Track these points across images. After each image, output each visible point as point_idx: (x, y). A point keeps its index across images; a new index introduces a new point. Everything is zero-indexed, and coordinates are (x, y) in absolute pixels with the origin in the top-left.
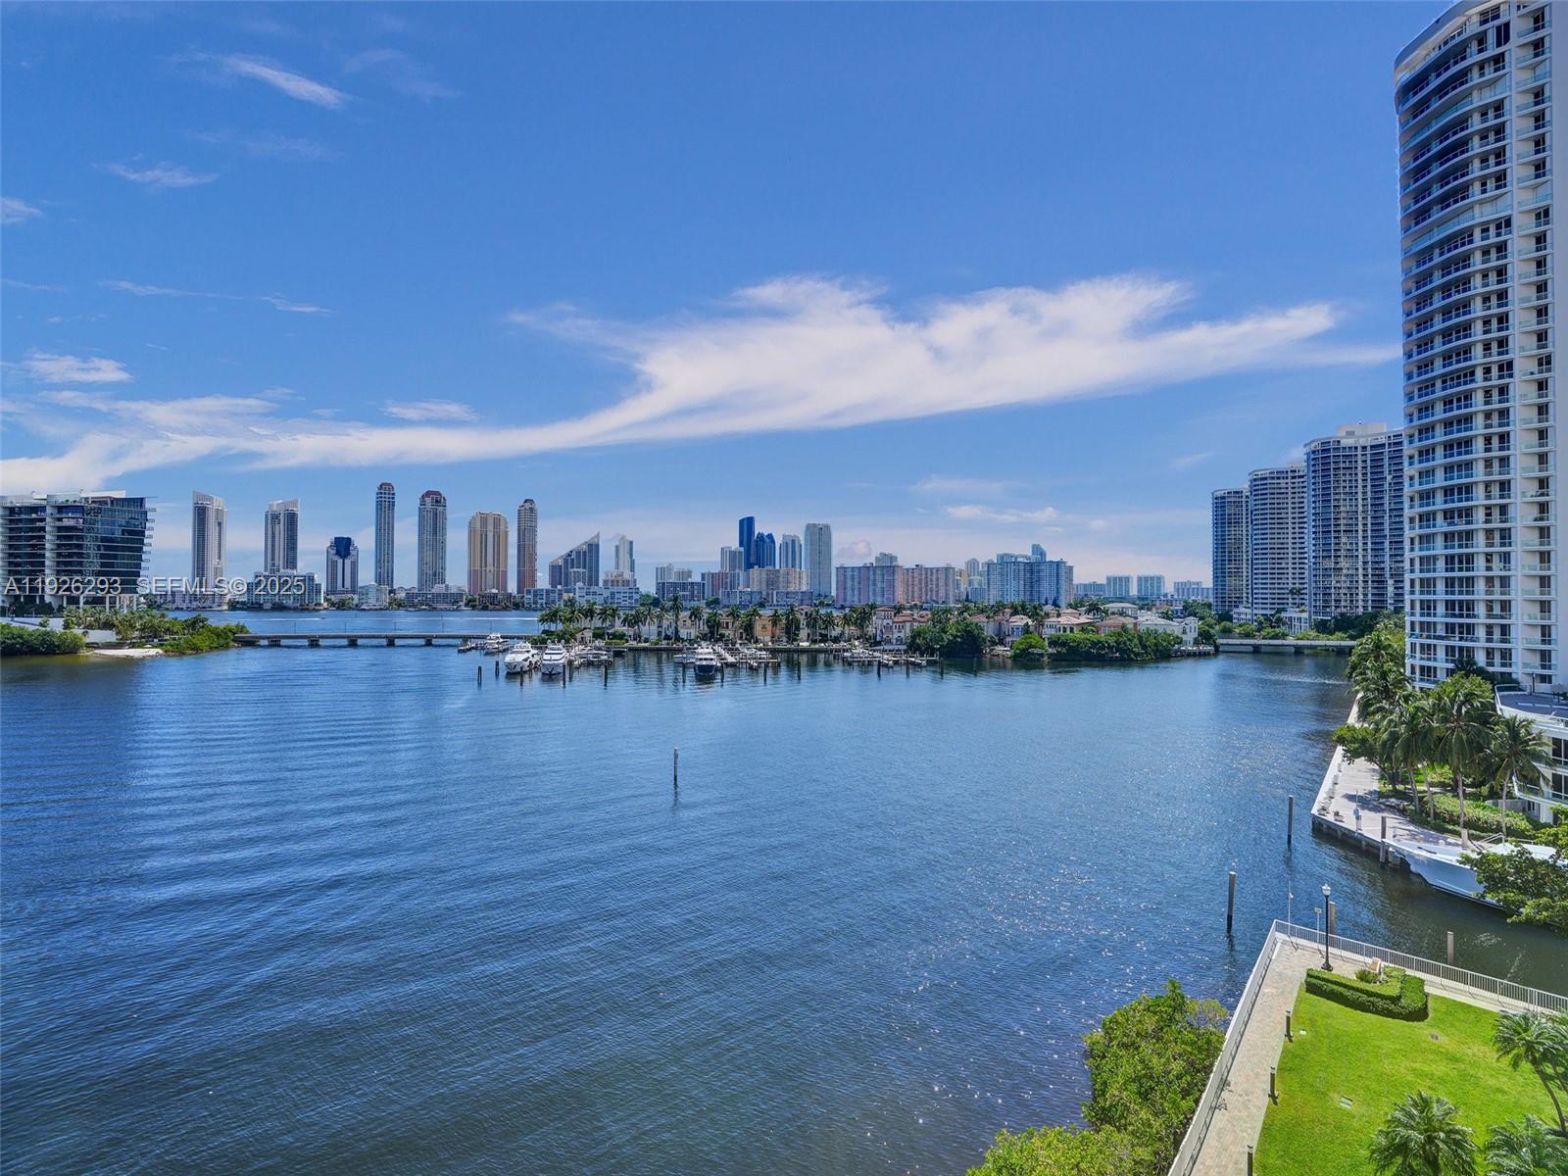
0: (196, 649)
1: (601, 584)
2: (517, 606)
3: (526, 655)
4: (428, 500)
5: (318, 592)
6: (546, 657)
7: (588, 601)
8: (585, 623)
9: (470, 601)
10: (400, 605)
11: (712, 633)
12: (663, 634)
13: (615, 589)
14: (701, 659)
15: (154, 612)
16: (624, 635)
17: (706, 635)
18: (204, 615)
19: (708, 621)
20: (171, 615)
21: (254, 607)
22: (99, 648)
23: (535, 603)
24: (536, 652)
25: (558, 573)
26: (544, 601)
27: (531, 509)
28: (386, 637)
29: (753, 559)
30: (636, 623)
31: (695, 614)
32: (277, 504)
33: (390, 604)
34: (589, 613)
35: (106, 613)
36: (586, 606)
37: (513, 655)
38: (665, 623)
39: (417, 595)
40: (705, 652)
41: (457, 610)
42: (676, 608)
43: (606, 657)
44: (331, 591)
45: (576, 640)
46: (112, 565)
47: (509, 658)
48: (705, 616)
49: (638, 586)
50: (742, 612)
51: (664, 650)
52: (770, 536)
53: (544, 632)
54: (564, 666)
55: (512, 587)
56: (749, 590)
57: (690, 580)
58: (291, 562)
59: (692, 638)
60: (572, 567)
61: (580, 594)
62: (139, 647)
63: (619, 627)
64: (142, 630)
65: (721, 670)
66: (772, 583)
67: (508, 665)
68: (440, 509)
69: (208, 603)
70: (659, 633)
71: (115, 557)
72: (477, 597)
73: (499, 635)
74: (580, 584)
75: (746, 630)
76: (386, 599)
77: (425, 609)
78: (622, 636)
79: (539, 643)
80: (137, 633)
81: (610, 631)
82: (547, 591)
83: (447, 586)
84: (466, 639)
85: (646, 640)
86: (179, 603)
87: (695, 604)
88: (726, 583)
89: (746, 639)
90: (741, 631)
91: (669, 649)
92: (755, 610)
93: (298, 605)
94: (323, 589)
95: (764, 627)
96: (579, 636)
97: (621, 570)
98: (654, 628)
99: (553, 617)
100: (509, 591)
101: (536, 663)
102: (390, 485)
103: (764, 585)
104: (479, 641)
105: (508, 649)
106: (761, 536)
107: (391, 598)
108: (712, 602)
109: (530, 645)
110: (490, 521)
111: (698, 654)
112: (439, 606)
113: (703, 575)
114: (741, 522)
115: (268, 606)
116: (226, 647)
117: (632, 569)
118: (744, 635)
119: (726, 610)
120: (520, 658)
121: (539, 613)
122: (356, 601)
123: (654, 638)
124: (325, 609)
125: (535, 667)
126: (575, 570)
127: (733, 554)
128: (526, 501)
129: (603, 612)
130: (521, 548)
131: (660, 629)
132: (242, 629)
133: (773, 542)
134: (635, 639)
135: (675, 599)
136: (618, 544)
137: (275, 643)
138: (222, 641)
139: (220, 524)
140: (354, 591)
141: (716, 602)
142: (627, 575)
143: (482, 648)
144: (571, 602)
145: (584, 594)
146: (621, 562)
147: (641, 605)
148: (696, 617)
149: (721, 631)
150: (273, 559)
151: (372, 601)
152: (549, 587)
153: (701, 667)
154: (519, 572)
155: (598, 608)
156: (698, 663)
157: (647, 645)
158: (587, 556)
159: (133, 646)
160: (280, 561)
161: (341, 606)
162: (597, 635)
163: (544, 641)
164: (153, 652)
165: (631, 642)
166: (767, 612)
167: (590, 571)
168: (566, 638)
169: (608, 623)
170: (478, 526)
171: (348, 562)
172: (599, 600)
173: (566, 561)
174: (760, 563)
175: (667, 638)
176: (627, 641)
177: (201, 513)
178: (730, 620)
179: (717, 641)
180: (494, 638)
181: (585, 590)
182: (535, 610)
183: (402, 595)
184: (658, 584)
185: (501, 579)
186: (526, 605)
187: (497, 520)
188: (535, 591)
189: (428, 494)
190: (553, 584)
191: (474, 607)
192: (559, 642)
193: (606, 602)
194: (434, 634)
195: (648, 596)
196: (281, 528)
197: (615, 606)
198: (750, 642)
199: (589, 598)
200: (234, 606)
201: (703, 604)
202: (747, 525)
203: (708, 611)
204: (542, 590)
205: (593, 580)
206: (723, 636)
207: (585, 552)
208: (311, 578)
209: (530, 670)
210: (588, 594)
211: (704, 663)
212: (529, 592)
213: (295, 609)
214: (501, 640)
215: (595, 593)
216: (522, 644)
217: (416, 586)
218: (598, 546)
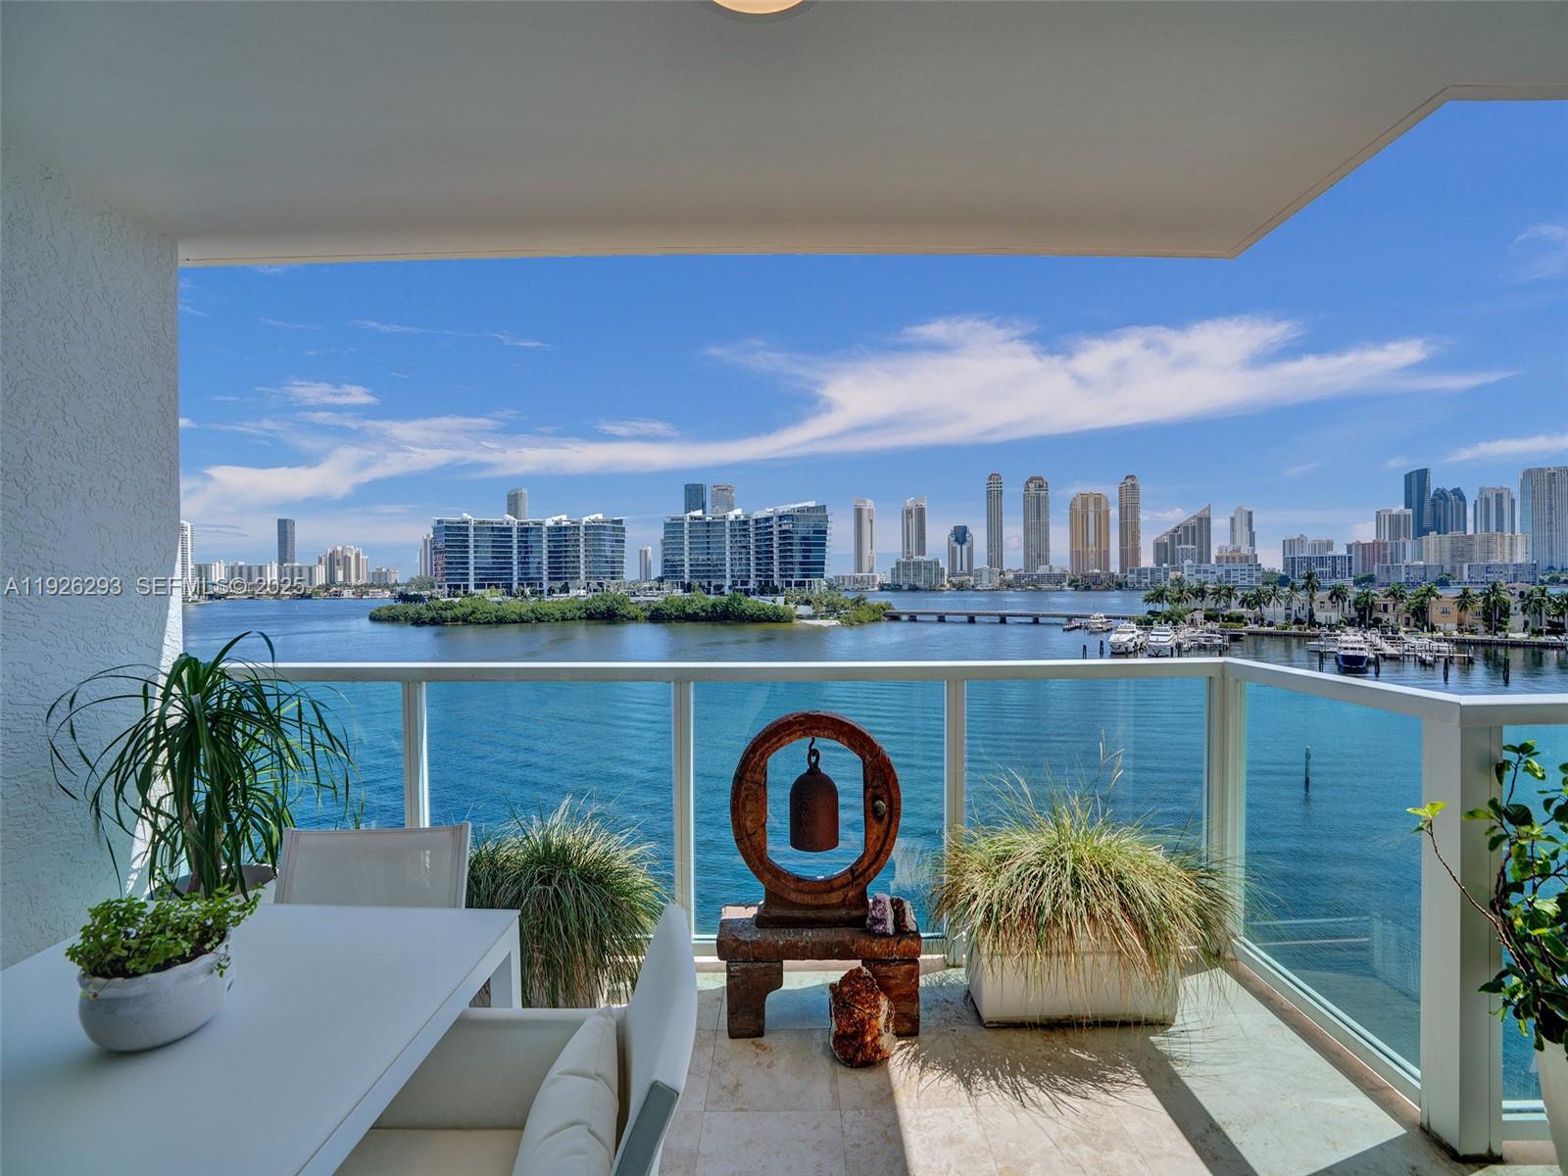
0: (861, 622)
1: (1213, 561)
2: (1120, 586)
3: (1131, 636)
4: (1032, 485)
5: (943, 575)
6: (1152, 638)
7: (1199, 581)
8: (1195, 603)
9: (1073, 581)
10: (1009, 586)
11: (1362, 618)
12: (1293, 618)
13: (1231, 566)
14: (1346, 648)
15: (833, 592)
16: (1243, 617)
17: (1353, 619)
18: (864, 594)
19: (1356, 603)
20: (844, 595)
21: (895, 588)
22: (803, 618)
23: (1139, 582)
24: (1141, 632)
25: (1163, 551)
26: (1149, 580)
27: (1133, 485)
28: (999, 615)
29: (1427, 523)
30: (1258, 603)
31: (1337, 594)
32: (910, 502)
33: (1001, 584)
34: (1200, 593)
35: (806, 594)
36: (1196, 585)
37: (1118, 635)
38: (1295, 606)
39: (1025, 576)
40: (1353, 640)
41: (1061, 590)
42: (1311, 584)
43: (1220, 641)
44: (953, 574)
45: (1185, 622)
46: (808, 557)
47: (1113, 637)
48: (1352, 597)
49: (1259, 562)
50: (1408, 592)
51: (1294, 635)
52: (1457, 492)
53: (1150, 612)
54: (1172, 649)
55: (1115, 567)
56: (1422, 563)
57: (1330, 553)
58: (921, 550)
59: (1333, 623)
60: (1180, 544)
61: (1188, 572)
62: (826, 619)
63: (1236, 609)
64: (827, 606)
65: (1376, 663)
66: (1460, 552)
67: (1112, 645)
68: (1043, 493)
69: (865, 585)
70: (1288, 617)
71: (810, 551)
72: (1079, 577)
73: (1102, 615)
74: (1189, 562)
75: (1414, 614)
76: (997, 581)
77: (1031, 590)
78: (1240, 619)
79: (1145, 624)
80: (824, 608)
81: (1225, 613)
82: (1152, 571)
83: (1051, 567)
84: (1070, 618)
85: (1270, 624)
86: (847, 586)
87: (1338, 582)
88: (1385, 556)
89: (1415, 626)
90: (1408, 615)
91: (1301, 633)
92: (1429, 590)
93: (927, 586)
94: (946, 572)
95: (1445, 612)
96: (1188, 617)
97: (1238, 544)
98: (1281, 611)
99: (1159, 596)
100: (1112, 570)
101: (1141, 644)
102: (997, 475)
103: (1447, 556)
104: (1084, 621)
105: (1112, 629)
106: (1441, 495)
107: (1001, 580)
108: (1364, 580)
109: (1135, 625)
110: (1091, 500)
111: (1341, 642)
112: (1044, 586)
113: (1349, 548)
114: (1408, 478)
115: (906, 587)
116: (877, 620)
117: (1252, 543)
118: (1412, 622)
119: (1383, 589)
120: (1125, 638)
121: (1144, 594)
122: (972, 583)
123: (1281, 621)
124: (948, 590)
125: (1140, 649)
126: (1182, 546)
127: (1395, 521)
128: (1127, 478)
129: (1216, 592)
130: (1123, 527)
131: (1289, 612)
132: (889, 606)
133: (1462, 498)
134: (1256, 623)
135: (1309, 577)
136: (1232, 515)
137: (913, 619)
138: (877, 616)
139: (871, 521)
140: (970, 574)
141: (1370, 579)
142: (1245, 550)
143: (1087, 628)
144: (1179, 581)
145: (1194, 573)
146: (1238, 535)
147: (1264, 584)
148: (1338, 597)
149: (1375, 615)
150: (908, 548)
151: (985, 582)
152: (1155, 566)
153: (1346, 658)
154: (1121, 551)
155: (1210, 587)
156: (1342, 653)
157: (1271, 629)
158: (1197, 531)
159: (822, 618)
160: (913, 549)
161: (960, 587)
162: (1208, 618)
163: (1149, 623)
164: (834, 623)
165: (1250, 626)
166: (1452, 593)
167: (1201, 547)
168: (1173, 619)
169: (1222, 604)
170: (1079, 507)
171: (965, 547)
172: (1211, 578)
173: (1172, 537)
174: (1439, 527)
175: (1298, 621)
176: (1246, 625)
177: (859, 512)
178: (1390, 602)
179: (1370, 627)
180: (1097, 619)
181: (1194, 569)
182: (1139, 590)
183: (1010, 576)
184: (1285, 559)
185: (1104, 558)
186: (1129, 585)
187: (1098, 499)
188: (1138, 570)
189: (1032, 480)
190: (1159, 561)
191: (1076, 587)
192: (1166, 622)
193: (1220, 582)
194: (1041, 613)
195: (1272, 573)
196: (913, 521)
197: (1230, 585)
198: (1423, 630)
199: (1201, 576)
200: (883, 588)
201: (1349, 582)
202: (1416, 483)
203: (1355, 589)
204: (1146, 569)
205: (1203, 555)
206: (1378, 621)
207: (1194, 527)
208: (937, 563)
209: (1135, 651)
210: (1198, 572)
211: (1351, 653)
212: (1132, 572)
213: (925, 590)
214: (1105, 620)
215: (1206, 572)
216: (1126, 623)
217: (1022, 567)
218: (1209, 519)
